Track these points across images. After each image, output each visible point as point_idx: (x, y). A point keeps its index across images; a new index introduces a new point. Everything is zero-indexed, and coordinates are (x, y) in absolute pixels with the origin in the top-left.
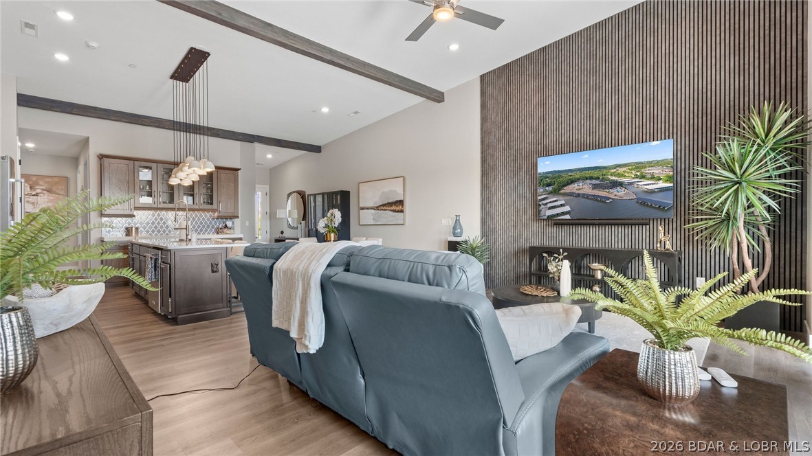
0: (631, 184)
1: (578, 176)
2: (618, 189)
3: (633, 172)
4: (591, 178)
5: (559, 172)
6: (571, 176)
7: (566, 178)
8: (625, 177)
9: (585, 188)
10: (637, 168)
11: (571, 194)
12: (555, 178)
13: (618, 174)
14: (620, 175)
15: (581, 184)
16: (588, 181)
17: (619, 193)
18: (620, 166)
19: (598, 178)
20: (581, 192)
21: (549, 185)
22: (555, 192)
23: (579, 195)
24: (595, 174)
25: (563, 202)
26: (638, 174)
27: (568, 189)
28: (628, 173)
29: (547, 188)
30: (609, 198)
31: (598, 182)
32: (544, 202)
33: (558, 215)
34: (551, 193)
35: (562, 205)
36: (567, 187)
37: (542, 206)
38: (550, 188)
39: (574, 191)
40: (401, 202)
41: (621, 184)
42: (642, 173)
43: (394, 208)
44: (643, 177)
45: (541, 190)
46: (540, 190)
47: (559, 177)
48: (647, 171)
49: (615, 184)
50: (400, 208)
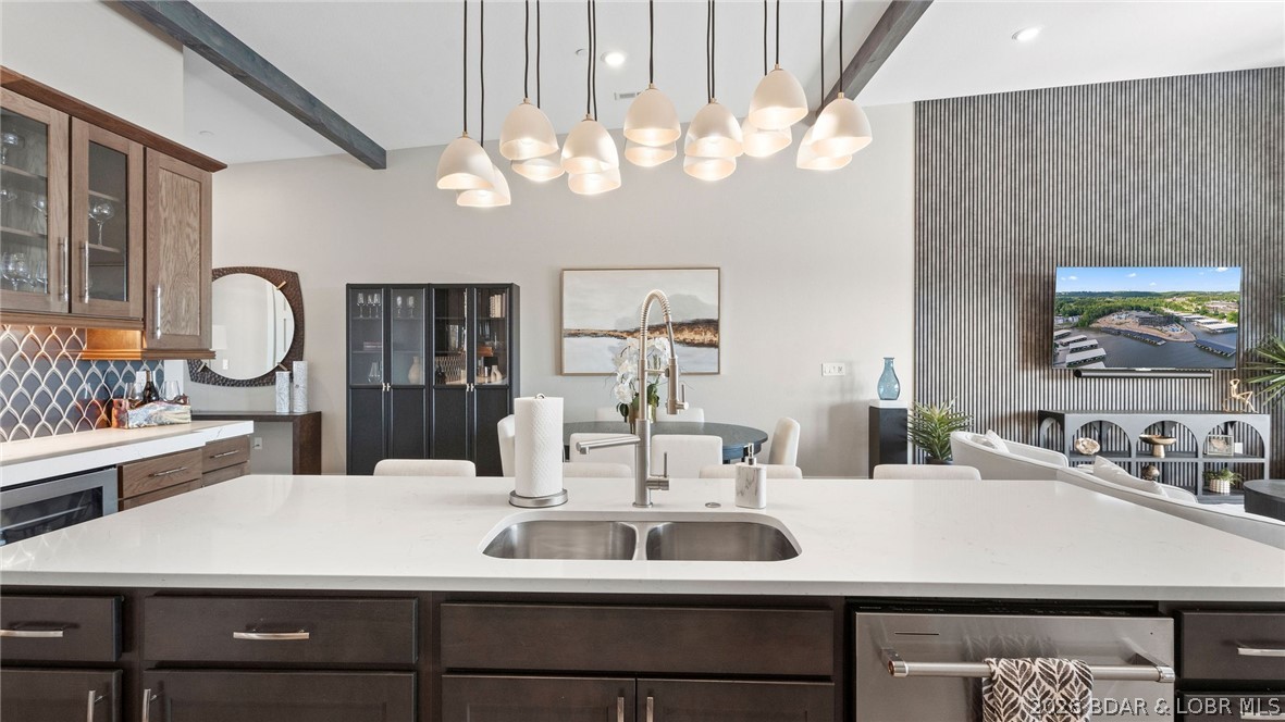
0: (1190, 320)
1: (1119, 304)
2: (1174, 326)
3: (1194, 305)
4: (1138, 308)
5: (1090, 294)
6: (1109, 302)
7: (1101, 305)
8: (1183, 310)
9: (1129, 322)
10: (1199, 299)
11: (1107, 331)
12: (1083, 304)
13: (1176, 306)
14: (1177, 308)
15: (1123, 316)
16: (1134, 313)
17: (1174, 333)
18: (1177, 295)
19: (1148, 310)
20: (1123, 328)
21: (1073, 314)
22: (1083, 326)
23: (1119, 332)
24: (1145, 303)
25: (1095, 342)
26: (1200, 307)
27: (1103, 322)
28: (1188, 305)
29: (1070, 319)
30: (1162, 339)
31: (1147, 315)
32: (1065, 341)
33: (1085, 362)
34: (1076, 326)
35: (1093, 347)
36: (1103, 319)
37: (1061, 347)
38: (1076, 319)
39: (1113, 326)
40: (713, 325)
41: (1177, 320)
42: (1204, 307)
43: (687, 335)
44: (1205, 312)
45: (1061, 321)
46: (1059, 321)
47: (1090, 303)
48: (1210, 304)
49: (1171, 320)
50: (708, 337)
